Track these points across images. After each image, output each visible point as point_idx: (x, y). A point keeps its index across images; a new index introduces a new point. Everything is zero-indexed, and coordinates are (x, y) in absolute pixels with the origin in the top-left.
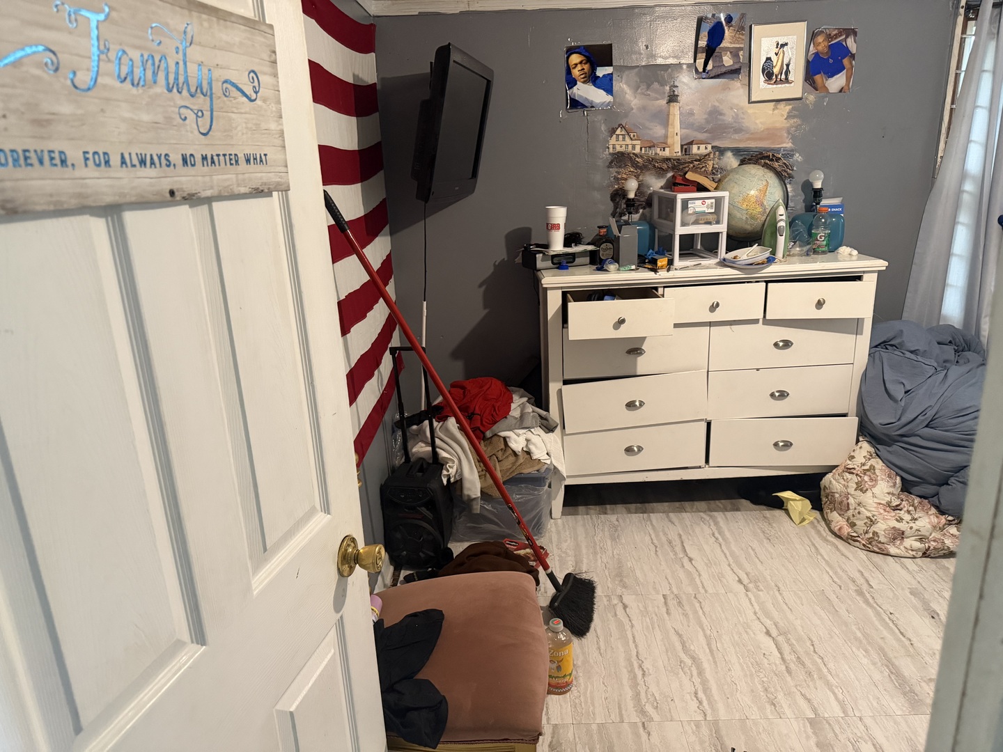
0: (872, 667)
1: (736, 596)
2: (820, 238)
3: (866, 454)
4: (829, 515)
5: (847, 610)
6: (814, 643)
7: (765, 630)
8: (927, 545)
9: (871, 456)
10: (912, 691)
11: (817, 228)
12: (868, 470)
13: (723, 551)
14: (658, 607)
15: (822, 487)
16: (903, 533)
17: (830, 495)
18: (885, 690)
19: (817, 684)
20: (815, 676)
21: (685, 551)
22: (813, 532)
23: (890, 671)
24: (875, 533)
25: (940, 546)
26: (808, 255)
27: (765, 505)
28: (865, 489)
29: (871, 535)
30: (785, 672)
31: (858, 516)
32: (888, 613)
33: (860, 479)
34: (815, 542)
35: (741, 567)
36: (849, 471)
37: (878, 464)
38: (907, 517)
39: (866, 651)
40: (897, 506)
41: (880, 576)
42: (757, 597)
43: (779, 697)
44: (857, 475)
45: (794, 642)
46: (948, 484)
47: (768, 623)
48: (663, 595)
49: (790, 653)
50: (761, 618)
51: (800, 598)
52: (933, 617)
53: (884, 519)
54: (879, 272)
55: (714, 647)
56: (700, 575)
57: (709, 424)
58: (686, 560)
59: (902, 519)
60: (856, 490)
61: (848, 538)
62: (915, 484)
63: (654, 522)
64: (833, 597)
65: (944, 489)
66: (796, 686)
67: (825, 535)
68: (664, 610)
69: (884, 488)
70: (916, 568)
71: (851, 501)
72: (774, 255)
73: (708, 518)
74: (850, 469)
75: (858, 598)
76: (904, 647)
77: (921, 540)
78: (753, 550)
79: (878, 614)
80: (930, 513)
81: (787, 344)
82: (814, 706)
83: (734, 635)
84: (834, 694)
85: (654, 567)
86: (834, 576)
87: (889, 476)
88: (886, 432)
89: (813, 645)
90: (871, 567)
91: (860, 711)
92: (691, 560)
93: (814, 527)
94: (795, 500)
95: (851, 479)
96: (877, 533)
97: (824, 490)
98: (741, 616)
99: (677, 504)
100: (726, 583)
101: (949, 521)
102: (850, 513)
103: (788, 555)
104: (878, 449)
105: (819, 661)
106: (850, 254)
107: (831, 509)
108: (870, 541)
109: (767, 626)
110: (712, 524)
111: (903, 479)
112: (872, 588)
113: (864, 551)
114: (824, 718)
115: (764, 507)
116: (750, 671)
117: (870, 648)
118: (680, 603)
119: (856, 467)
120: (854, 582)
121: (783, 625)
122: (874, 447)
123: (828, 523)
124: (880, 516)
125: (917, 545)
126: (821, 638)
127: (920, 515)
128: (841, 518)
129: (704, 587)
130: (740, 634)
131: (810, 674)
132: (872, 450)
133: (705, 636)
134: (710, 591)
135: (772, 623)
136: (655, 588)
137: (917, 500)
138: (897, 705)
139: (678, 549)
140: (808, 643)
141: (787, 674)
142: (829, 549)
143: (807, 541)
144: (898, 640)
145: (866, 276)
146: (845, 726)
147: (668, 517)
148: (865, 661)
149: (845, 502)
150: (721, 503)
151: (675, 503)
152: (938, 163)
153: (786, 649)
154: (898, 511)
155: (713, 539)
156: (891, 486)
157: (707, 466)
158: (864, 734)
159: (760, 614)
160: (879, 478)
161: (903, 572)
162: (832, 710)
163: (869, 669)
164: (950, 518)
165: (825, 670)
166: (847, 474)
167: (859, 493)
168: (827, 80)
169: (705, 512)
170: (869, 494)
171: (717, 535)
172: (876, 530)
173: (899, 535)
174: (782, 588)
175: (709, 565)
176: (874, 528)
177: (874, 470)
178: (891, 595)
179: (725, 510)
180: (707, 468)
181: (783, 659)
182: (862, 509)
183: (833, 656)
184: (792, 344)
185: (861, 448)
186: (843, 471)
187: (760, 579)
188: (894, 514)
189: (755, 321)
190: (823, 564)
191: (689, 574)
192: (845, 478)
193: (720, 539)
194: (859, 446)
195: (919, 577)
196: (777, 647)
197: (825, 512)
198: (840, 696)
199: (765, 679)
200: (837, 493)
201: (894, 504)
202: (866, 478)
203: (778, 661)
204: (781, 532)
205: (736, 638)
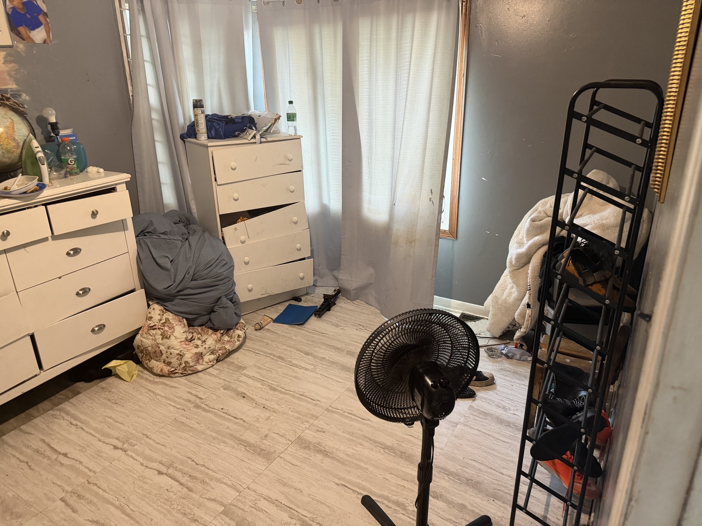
0: (234, 451)
1: (119, 461)
2: (71, 162)
3: (159, 312)
4: (149, 364)
5: (198, 423)
6: (193, 459)
7: (156, 472)
8: (217, 354)
9: (163, 312)
10: (262, 450)
11: (65, 154)
12: (165, 323)
13: (88, 432)
14: (62, 512)
15: (135, 346)
16: (202, 354)
17: (144, 350)
18: (249, 459)
19: (212, 485)
20: (208, 480)
21: (56, 450)
22: (143, 382)
23: (244, 446)
24: (186, 362)
25: (224, 351)
26: (66, 177)
27: (97, 379)
28: (168, 336)
29: (184, 365)
30: (188, 492)
31: (171, 356)
32: (220, 410)
33: (162, 331)
34: (149, 388)
35: (108, 436)
36: (152, 328)
37: (169, 316)
38: (199, 343)
39: (224, 442)
40: (191, 338)
41: (202, 388)
42: (135, 452)
43: (196, 512)
44: (159, 329)
45: (180, 467)
46: (214, 312)
47: (155, 465)
48: (61, 499)
49: (183, 477)
50: (148, 465)
51: (164, 433)
52: (244, 397)
53: (188, 350)
54: (126, 182)
55: (129, 511)
56: (81, 463)
57: (32, 337)
58: (61, 458)
59: (198, 345)
60: (162, 339)
61: (169, 374)
62: (194, 319)
63: (11, 442)
64: (184, 419)
65: (213, 315)
66: (201, 496)
67: (152, 379)
68: (69, 511)
69: (180, 330)
70: (217, 372)
71: (162, 348)
72: (41, 181)
73: (58, 413)
74: (153, 326)
75: (198, 411)
76: (242, 425)
77: (212, 353)
78: (110, 418)
79: (216, 414)
80: (209, 334)
81: (77, 251)
82: (219, 501)
83: (138, 491)
84: (225, 484)
85: (36, 482)
86: (176, 405)
87: (180, 321)
88: (169, 293)
89: (193, 461)
90: (193, 386)
91: (245, 483)
92: (65, 455)
93: (142, 378)
94: (121, 365)
95: (156, 333)
96: (187, 361)
97: (138, 348)
98: (134, 473)
99: (23, 415)
100: (106, 456)
101: (222, 333)
102: (164, 356)
103: (137, 407)
104: (165, 306)
105: (203, 468)
106: (98, 172)
107: (149, 359)
108: (184, 369)
109: (156, 468)
110: (65, 416)
111: (187, 319)
112: (202, 399)
113: (183, 377)
114: (229, 504)
115: (98, 381)
116: (166, 509)
117: (225, 439)
118: (79, 496)
119: (156, 323)
120: (190, 401)
121: (166, 460)
122: (162, 305)
123: (150, 370)
124: (184, 350)
125: (212, 357)
126: (195, 452)
127: (205, 337)
128: (158, 363)
129: (90, 470)
130: (141, 487)
131: (203, 482)
132: (162, 308)
133: (116, 507)
134: (98, 470)
135: (157, 463)
136: (49, 499)
137: (199, 329)
138: (260, 464)
139: (48, 452)
140: (190, 461)
141: (191, 493)
142: (161, 387)
143: (143, 390)
144: (236, 423)
145: (118, 187)
146: (244, 500)
147: (21, 431)
148: (227, 449)
149: (158, 350)
150: (61, 395)
151: (20, 416)
152: (131, 100)
153: (178, 475)
154: (193, 341)
155: (73, 428)
156: (183, 327)
157: (42, 371)
158: (256, 496)
159: (145, 463)
160: (174, 325)
161: (212, 378)
162: (230, 496)
163: (233, 453)
164: (222, 331)
165: (210, 472)
166: (152, 331)
167: (165, 340)
168: (30, 32)
169: (52, 409)
170: (172, 338)
171: (74, 422)
172: (185, 360)
173: (200, 356)
174: (148, 434)
175: (84, 450)
176: (184, 359)
177: (169, 321)
178: (215, 397)
179: (68, 398)
180: (43, 373)
181: (181, 484)
182: (172, 350)
183: (209, 459)
184: (81, 250)
185: (154, 309)
186: (148, 330)
187: (129, 437)
188: (192, 345)
189: (46, 239)
190: (164, 400)
191: (71, 468)
192: (151, 334)
193: (79, 424)
194: (152, 308)
195: (222, 376)
196: (172, 478)
197: (144, 364)
198: (229, 483)
199: (179, 507)
200: (149, 346)
201: (189, 338)
202: (166, 328)
203: (180, 488)
204: (121, 393)
205: (141, 492)
